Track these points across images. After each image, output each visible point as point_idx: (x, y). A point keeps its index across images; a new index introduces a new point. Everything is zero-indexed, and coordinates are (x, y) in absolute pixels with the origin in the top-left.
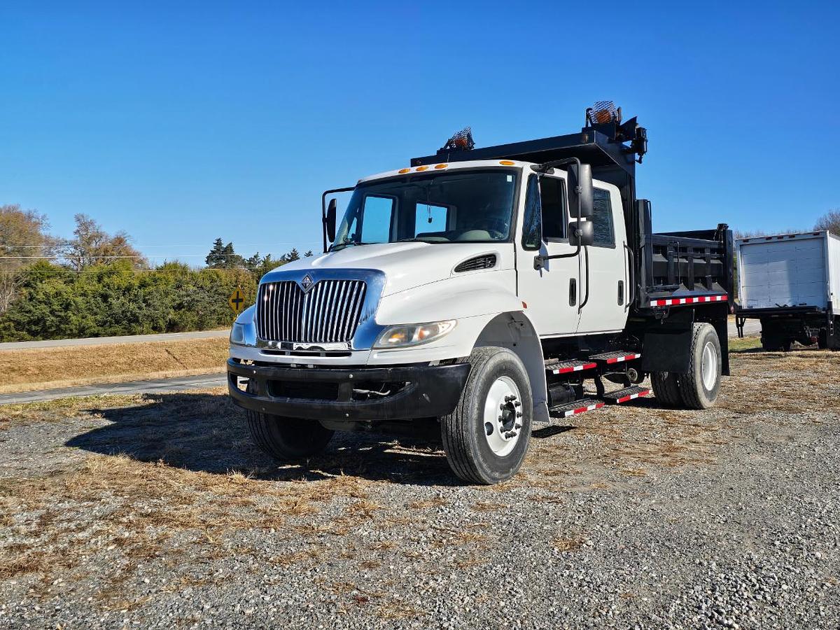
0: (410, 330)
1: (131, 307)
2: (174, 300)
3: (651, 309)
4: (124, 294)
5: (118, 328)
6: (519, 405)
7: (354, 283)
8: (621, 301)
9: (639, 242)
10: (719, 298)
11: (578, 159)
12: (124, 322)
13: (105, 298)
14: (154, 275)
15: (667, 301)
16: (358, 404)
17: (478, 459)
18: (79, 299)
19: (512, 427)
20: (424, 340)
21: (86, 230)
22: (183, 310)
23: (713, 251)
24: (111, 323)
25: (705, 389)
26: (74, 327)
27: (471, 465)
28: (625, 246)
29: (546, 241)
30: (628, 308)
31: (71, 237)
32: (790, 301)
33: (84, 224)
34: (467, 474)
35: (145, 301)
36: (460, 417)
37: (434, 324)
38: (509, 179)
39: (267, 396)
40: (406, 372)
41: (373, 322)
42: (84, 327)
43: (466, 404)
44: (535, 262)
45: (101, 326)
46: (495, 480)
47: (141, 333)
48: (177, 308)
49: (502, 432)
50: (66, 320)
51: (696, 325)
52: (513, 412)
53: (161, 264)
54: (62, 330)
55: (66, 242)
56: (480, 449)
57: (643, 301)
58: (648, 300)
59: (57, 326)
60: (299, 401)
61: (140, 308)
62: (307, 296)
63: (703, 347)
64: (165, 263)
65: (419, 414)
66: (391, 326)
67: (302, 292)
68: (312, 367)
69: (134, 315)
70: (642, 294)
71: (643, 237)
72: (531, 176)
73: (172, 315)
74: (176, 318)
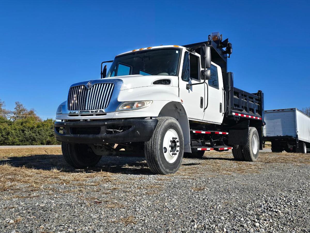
0: (132, 103)
1: (33, 135)
2: (50, 133)
3: (233, 116)
4: (31, 130)
5: (28, 143)
6: (178, 142)
7: (109, 84)
8: (221, 111)
9: (228, 89)
10: (258, 118)
11: (205, 45)
12: (30, 141)
13: (23, 131)
14: (43, 123)
15: (239, 114)
16: (108, 136)
17: (160, 162)
18: (13, 131)
19: (175, 151)
20: (138, 108)
21: (19, 107)
22: (53, 137)
23: (256, 100)
24: (25, 141)
25: (253, 153)
26: (10, 142)
27: (157, 164)
28: (223, 90)
29: (192, 79)
30: (224, 114)
31: (14, 110)
32: (282, 134)
33: (18, 105)
34: (155, 169)
35: (39, 133)
36: (152, 143)
37: (143, 101)
38: (177, 52)
39: (70, 134)
40: (130, 121)
41: (117, 100)
42: (14, 142)
43: (155, 137)
44: (187, 86)
45: (21, 142)
46: (167, 173)
47: (37, 145)
48: (51, 136)
49: (171, 152)
50: (7, 139)
51: (250, 128)
52: (176, 145)
53: (46, 119)
54: (5, 143)
55: (11, 112)
56: (161, 157)
57: (229, 113)
58: (231, 112)
59: (4, 141)
60: (83, 135)
61: (36, 135)
62: (89, 91)
63: (253, 136)
64: (47, 119)
65: (135, 140)
66: (124, 102)
67: (87, 89)
68: (89, 120)
69: (34, 138)
70: (229, 109)
71: (230, 87)
72: (186, 52)
73: (49, 139)
74: (50, 140)
